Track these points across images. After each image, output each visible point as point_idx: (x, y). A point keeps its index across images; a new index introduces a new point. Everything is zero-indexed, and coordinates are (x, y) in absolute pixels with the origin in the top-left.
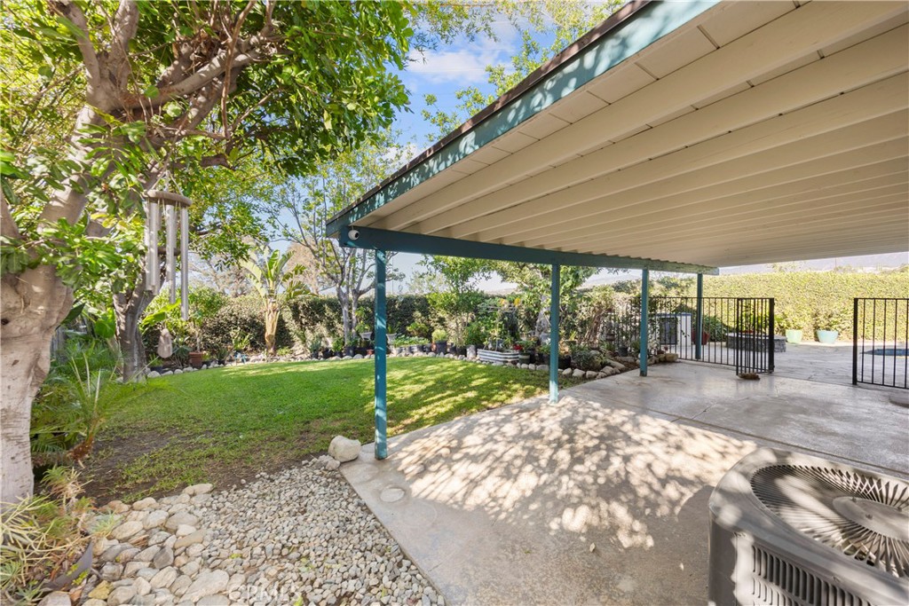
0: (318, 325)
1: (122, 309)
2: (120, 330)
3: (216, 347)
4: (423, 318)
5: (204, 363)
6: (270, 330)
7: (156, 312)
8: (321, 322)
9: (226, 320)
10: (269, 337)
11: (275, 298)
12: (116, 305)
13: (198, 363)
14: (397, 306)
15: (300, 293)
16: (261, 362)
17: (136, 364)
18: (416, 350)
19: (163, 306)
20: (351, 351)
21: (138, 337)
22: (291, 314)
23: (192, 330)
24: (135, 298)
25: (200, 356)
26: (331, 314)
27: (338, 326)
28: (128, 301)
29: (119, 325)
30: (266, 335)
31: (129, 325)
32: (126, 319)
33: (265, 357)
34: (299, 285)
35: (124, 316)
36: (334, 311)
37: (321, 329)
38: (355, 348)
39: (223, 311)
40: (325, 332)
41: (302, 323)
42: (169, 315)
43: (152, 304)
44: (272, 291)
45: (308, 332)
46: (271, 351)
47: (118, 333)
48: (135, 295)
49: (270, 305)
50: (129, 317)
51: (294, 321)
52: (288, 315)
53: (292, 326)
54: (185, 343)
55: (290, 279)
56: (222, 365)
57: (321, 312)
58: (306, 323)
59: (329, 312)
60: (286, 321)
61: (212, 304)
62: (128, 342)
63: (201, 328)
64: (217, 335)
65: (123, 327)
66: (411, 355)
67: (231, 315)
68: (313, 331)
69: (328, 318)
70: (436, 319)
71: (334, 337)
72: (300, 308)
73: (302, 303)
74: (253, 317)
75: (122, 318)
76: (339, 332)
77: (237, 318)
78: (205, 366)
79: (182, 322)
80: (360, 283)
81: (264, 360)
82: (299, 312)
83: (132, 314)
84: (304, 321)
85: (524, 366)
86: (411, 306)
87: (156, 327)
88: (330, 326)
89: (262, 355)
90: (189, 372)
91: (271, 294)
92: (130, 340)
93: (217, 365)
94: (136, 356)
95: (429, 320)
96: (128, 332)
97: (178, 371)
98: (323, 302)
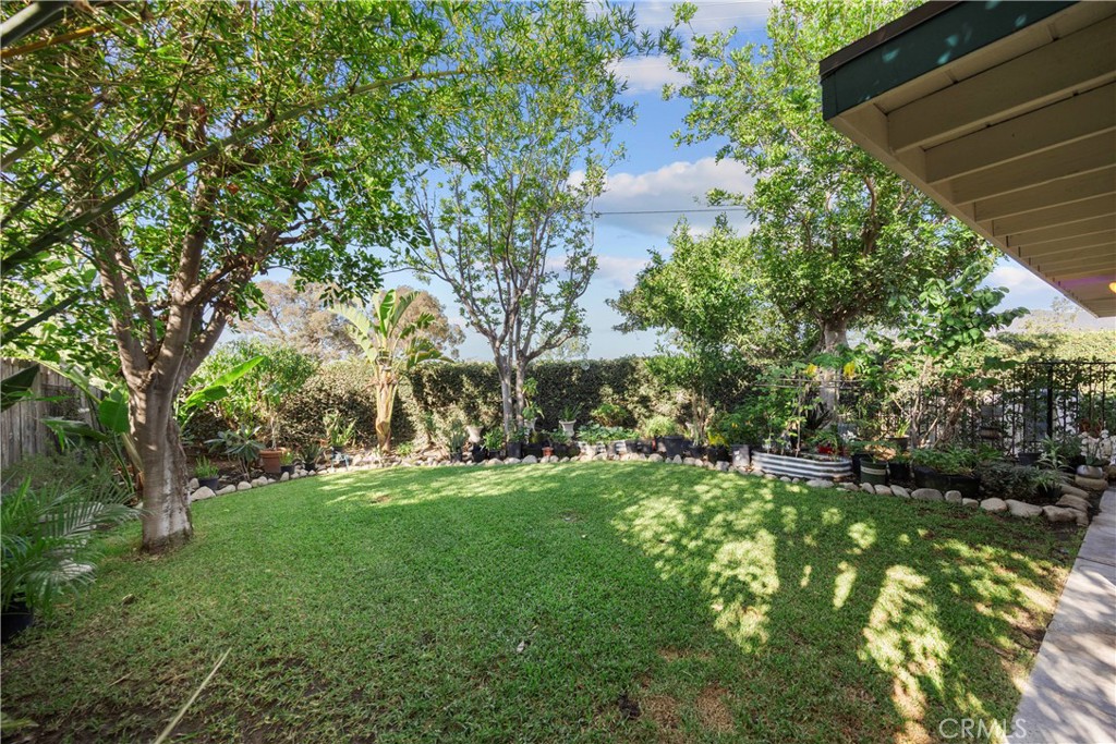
0: (452, 406)
1: (139, 381)
2: (137, 424)
3: (298, 440)
4: (616, 396)
5: (285, 469)
6: (383, 415)
7: (208, 386)
8: (457, 401)
9: (313, 397)
10: (382, 425)
11: (390, 365)
12: (125, 373)
13: (275, 470)
14: (574, 378)
15: (427, 357)
16: (373, 466)
17: (167, 490)
18: (623, 448)
19: (218, 375)
20: (518, 452)
21: (173, 436)
22: (410, 389)
23: (263, 414)
24: (167, 357)
25: (277, 457)
26: (471, 389)
27: (484, 408)
28: (151, 364)
29: (133, 414)
30: (377, 423)
31: (154, 412)
32: (147, 401)
33: (378, 458)
34: (425, 346)
35: (143, 396)
36: (477, 386)
37: (457, 412)
38: (522, 445)
39: (311, 383)
40: (462, 416)
41: (426, 403)
42: (229, 391)
43: (201, 371)
44: (385, 354)
45: (436, 417)
46: (385, 447)
47: (133, 430)
48: (165, 351)
49: (383, 375)
50: (153, 397)
51: (414, 401)
52: (406, 391)
53: (413, 408)
54: (254, 437)
55: (411, 336)
56: (312, 472)
57: (458, 387)
58: (433, 403)
59: (468, 386)
60: (403, 399)
61: (295, 372)
62: (153, 448)
63: (279, 410)
64: (300, 421)
65: (141, 419)
66: (616, 457)
67: (320, 390)
68: (444, 416)
69: (467, 396)
70: (636, 399)
71: (477, 425)
72: (425, 379)
73: (427, 372)
74: (353, 394)
75: (139, 400)
76: (484, 417)
77: (329, 395)
78: (286, 474)
79: (248, 401)
80: (528, 339)
81: (376, 462)
82: (423, 386)
83: (159, 390)
84: (430, 399)
85: (880, 489)
86: (597, 378)
87: (207, 409)
88: (471, 409)
89: (373, 455)
90: (261, 486)
91: (384, 358)
92: (157, 444)
93: (304, 472)
94: (168, 474)
95: (624, 399)
96: (153, 426)
97: (244, 485)
98: (459, 371)
